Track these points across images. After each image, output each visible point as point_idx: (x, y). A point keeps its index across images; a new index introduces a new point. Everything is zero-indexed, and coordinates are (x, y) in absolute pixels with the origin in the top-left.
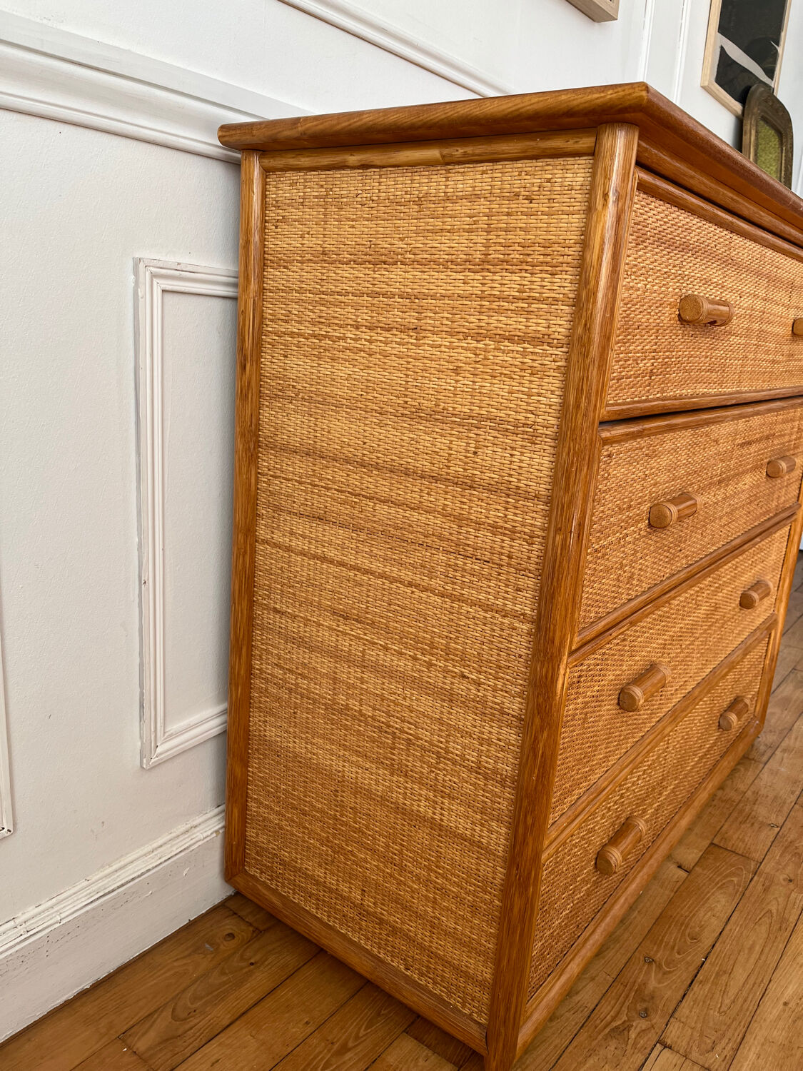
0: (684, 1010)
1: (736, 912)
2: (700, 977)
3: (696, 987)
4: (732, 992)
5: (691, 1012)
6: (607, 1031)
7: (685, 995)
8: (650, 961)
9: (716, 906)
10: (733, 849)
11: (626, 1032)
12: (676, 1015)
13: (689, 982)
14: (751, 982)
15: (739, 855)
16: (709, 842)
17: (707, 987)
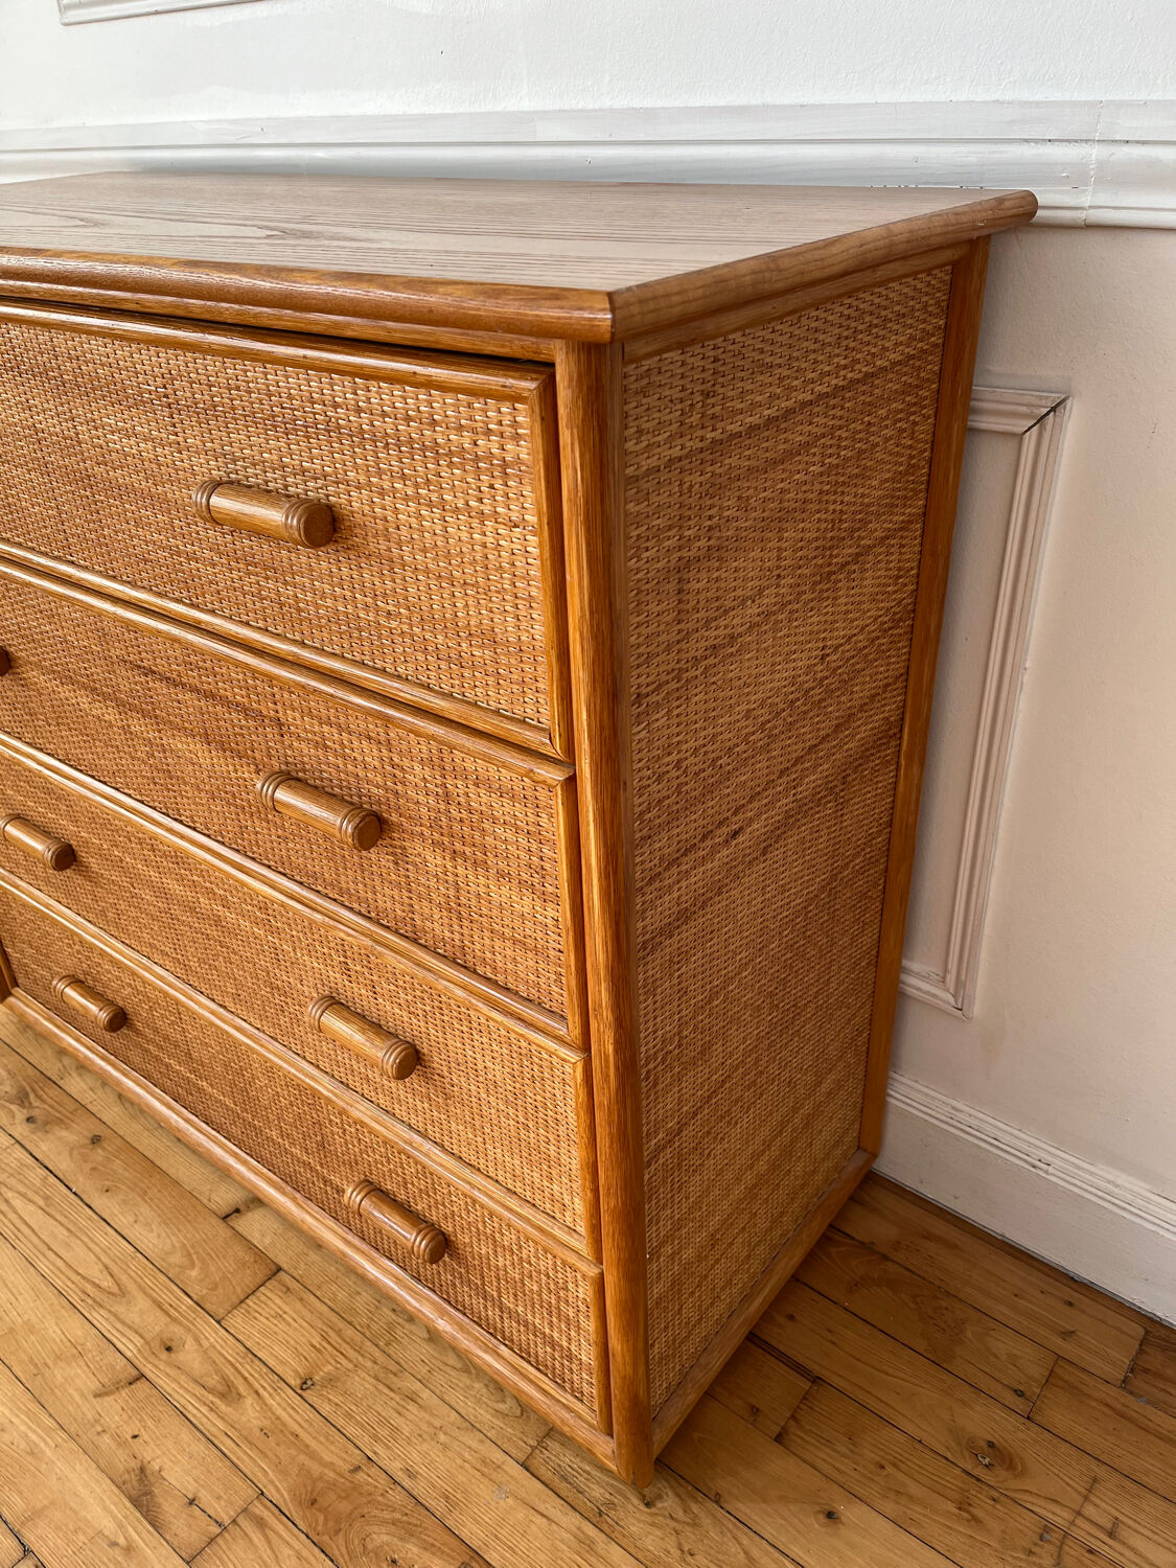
0: (19, 1153)
1: (133, 1250)
2: (52, 1179)
3: (43, 1172)
4: (18, 1203)
5: (15, 1159)
6: (28, 1089)
7: (37, 1160)
8: (96, 1140)
9: (152, 1231)
10: (258, 1294)
11: (19, 1102)
12: (17, 1146)
13: (51, 1168)
14: (23, 1228)
15: (247, 1298)
16: (285, 1266)
17: (38, 1183)
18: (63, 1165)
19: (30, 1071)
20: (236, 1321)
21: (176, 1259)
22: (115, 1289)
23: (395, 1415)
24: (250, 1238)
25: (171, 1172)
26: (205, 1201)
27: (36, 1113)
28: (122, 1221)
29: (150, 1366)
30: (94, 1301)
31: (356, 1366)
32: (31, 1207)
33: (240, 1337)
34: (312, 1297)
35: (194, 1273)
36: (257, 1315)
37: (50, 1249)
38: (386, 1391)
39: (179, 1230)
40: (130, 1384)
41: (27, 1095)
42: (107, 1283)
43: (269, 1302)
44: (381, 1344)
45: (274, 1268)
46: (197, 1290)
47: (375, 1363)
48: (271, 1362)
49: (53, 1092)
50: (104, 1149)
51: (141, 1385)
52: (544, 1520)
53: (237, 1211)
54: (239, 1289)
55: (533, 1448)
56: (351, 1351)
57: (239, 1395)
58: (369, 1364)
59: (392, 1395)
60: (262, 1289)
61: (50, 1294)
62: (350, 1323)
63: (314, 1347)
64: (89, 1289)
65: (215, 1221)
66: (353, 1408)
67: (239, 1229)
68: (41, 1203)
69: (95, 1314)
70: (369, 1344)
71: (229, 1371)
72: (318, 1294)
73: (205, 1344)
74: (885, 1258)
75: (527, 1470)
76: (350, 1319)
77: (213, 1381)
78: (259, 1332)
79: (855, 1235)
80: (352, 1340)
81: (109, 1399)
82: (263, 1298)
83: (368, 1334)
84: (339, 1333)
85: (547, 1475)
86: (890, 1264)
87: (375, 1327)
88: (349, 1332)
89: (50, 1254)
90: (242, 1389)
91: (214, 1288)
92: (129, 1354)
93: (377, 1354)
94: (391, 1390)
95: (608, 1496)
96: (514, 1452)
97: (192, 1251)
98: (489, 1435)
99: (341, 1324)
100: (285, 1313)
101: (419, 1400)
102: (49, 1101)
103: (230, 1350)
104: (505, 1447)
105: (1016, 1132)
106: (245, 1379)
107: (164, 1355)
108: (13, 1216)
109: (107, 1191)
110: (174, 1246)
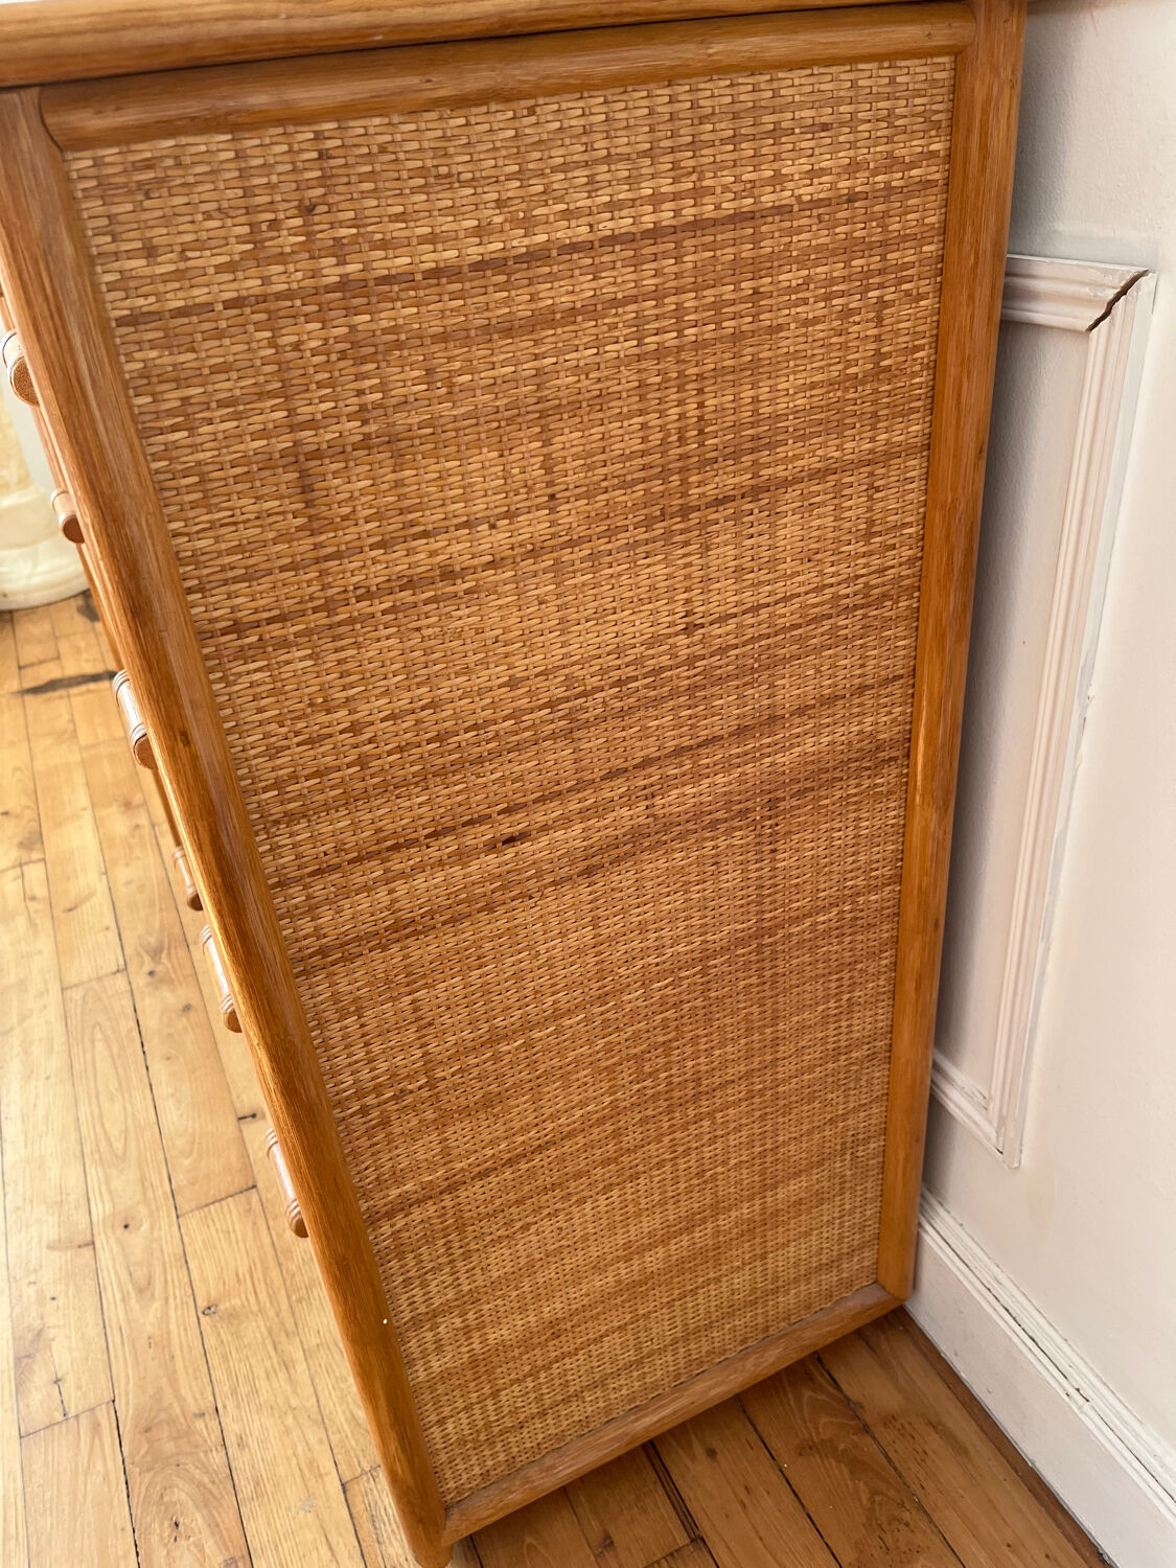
18: (150, 1023)
19: (177, 930)
20: (192, 1223)
21: (181, 1143)
22: (120, 1153)
23: (264, 1376)
24: (248, 1145)
25: (224, 1058)
26: (234, 1097)
27: (159, 969)
28: (163, 1090)
29: (103, 1236)
30: (101, 1158)
31: (260, 1310)
32: (106, 1053)
33: (186, 1239)
34: (264, 1226)
35: (186, 1162)
36: (211, 1223)
37: (97, 1097)
38: (270, 1347)
39: (199, 1117)
40: (80, 1247)
41: (161, 951)
42: (118, 1145)
43: (228, 1216)
44: (294, 1298)
45: (251, 1184)
46: (180, 1179)
47: (278, 1315)
48: (195, 1275)
49: (182, 953)
50: (188, 1019)
51: (87, 1252)
52: (329, 1554)
53: (254, 1116)
54: (212, 1192)
55: (364, 1472)
56: (264, 1293)
57: (153, 1295)
58: (271, 1313)
59: (273, 1354)
60: (230, 1199)
61: (73, 1137)
62: (280, 1265)
63: (237, 1275)
64: (103, 1145)
65: (232, 1120)
66: (234, 1352)
67: (245, 1134)
68: (115, 1050)
69: (93, 1171)
70: (283, 1292)
71: (157, 1269)
72: (271, 1224)
73: (156, 1234)
74: (866, 1429)
75: (344, 1492)
76: (282, 1260)
77: (140, 1274)
78: (203, 1241)
79: (844, 1386)
80: (272, 1282)
81: (57, 1254)
82: (225, 1209)
83: (288, 1283)
84: (266, 1270)
85: (359, 1507)
86: (868, 1439)
87: (298, 1278)
88: (275, 1273)
89: (94, 1100)
90: (158, 1290)
91: (193, 1184)
92: (95, 1218)
93: (285, 1306)
94: (275, 1347)
95: (402, 1559)
96: (343, 1467)
97: (197, 1140)
98: (332, 1437)
99: (272, 1264)
100: (234, 1231)
101: (292, 1371)
102: (175, 961)
103: (171, 1249)
104: (339, 1458)
105: (1059, 1340)
106: (166, 1281)
107: (120, 1231)
108: (89, 1056)
109: (168, 1059)
110: (186, 1130)
